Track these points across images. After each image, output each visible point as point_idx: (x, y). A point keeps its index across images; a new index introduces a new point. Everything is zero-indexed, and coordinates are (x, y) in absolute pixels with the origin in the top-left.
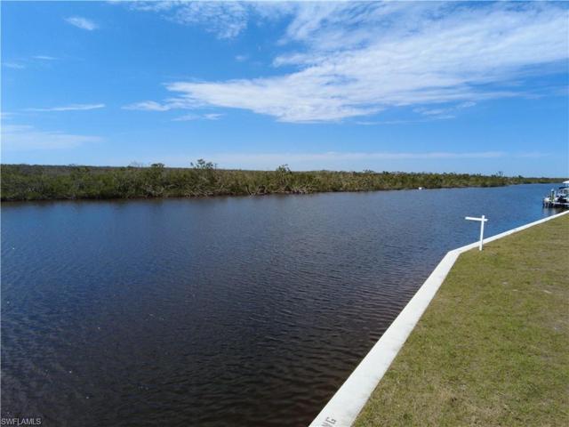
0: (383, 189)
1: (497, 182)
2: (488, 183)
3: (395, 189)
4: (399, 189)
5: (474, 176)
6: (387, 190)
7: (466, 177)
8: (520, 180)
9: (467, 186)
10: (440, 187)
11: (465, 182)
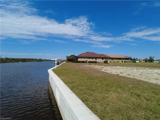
0: (7, 62)
1: (41, 60)
2: (39, 61)
3: (12, 62)
4: (13, 62)
5: (35, 59)
6: (9, 62)
7: (32, 59)
8: (46, 60)
9: (34, 61)
10: (26, 62)
11: (33, 60)
